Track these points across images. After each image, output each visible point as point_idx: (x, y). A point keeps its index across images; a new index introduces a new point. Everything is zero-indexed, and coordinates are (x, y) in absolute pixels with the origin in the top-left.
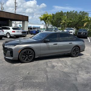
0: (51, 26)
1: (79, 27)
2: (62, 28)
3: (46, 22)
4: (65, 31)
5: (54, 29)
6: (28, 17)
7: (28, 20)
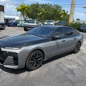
4: (46, 23)
6: (3, 6)
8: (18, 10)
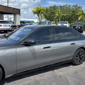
0: (45, 20)
1: (72, 21)
2: (56, 22)
3: (40, 16)
4: (59, 25)
5: (47, 23)
6: (20, 10)
7: (19, 14)
8: (34, 13)
